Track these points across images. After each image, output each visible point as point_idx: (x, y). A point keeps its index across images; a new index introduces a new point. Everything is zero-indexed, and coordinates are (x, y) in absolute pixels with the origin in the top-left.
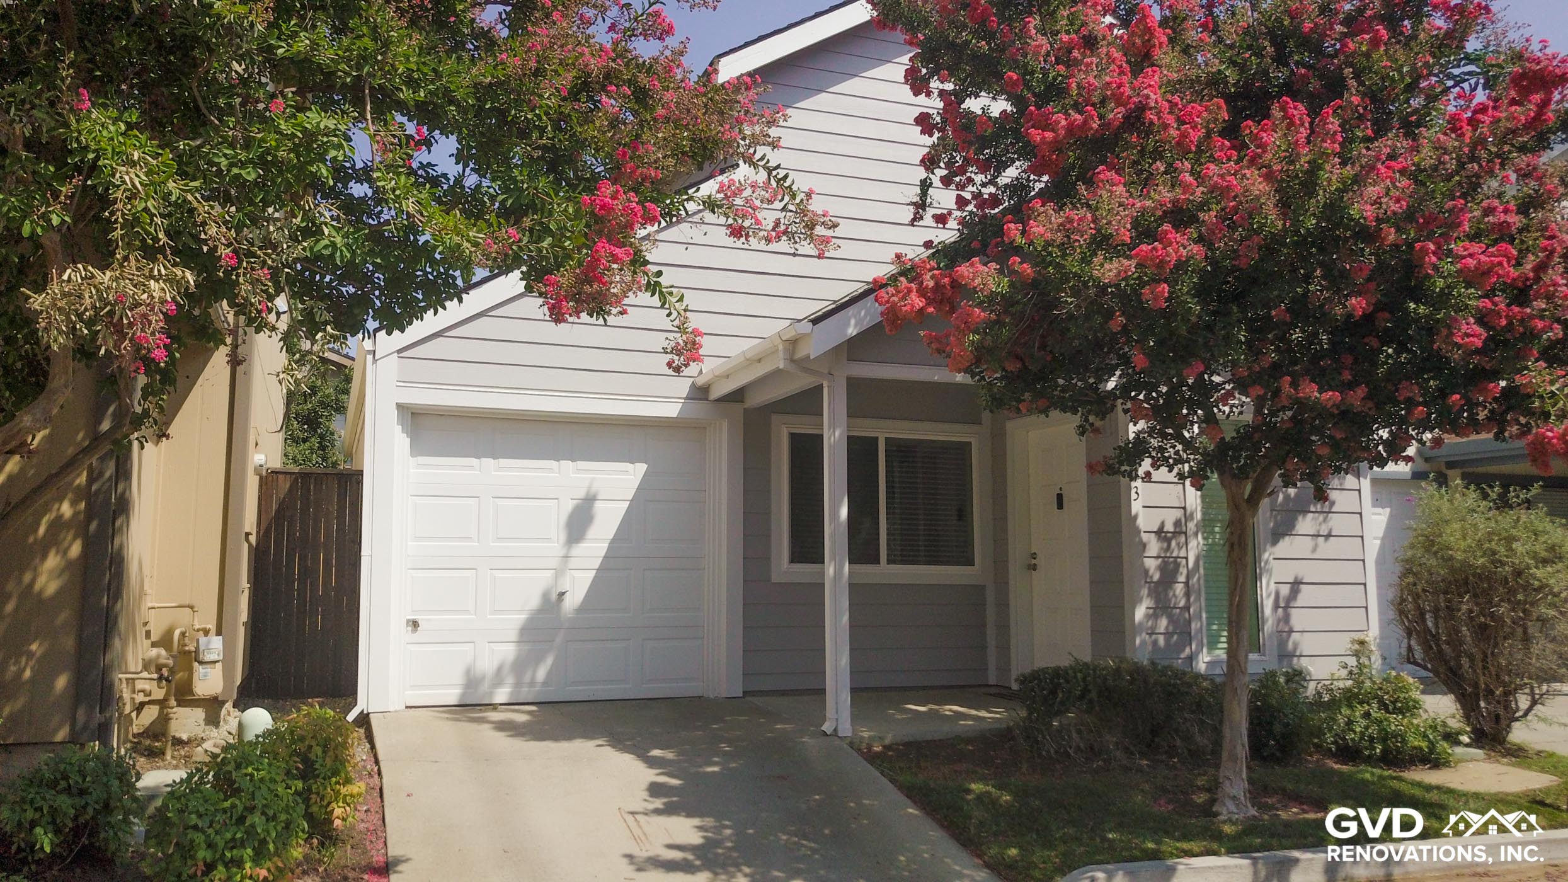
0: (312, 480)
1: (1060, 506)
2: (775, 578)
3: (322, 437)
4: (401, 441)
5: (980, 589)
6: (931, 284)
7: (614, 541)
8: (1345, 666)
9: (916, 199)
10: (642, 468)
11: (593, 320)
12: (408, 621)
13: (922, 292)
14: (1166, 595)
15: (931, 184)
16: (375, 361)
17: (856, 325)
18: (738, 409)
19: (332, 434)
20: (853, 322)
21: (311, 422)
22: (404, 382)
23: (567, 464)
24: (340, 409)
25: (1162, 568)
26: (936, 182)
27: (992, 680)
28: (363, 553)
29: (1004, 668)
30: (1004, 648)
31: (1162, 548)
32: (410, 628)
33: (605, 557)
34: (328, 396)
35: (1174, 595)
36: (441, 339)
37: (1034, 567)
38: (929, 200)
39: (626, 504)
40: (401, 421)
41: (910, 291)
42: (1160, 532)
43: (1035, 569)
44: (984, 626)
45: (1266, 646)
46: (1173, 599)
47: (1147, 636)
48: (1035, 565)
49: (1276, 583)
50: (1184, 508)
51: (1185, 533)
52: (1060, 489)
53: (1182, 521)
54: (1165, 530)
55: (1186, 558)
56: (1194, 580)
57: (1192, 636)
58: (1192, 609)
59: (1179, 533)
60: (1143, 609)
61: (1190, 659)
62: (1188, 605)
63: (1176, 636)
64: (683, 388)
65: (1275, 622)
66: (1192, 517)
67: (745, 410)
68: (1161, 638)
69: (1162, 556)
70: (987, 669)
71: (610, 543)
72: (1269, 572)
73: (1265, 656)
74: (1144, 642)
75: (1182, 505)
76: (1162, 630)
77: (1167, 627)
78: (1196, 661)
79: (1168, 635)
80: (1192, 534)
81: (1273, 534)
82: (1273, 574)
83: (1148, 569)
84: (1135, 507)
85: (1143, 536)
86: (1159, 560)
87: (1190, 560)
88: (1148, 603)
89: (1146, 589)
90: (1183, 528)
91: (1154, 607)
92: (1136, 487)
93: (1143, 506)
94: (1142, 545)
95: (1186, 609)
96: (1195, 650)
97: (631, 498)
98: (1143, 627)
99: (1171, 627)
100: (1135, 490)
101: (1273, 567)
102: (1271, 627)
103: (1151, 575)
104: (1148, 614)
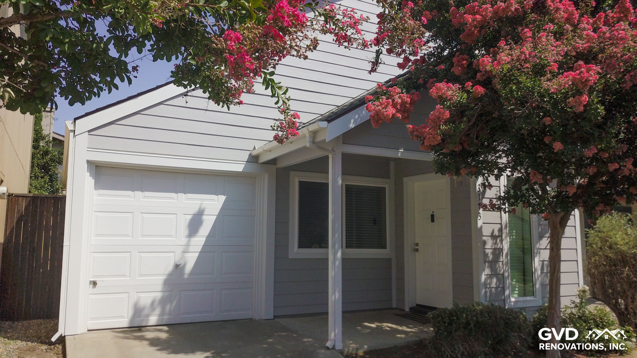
0: (39, 200)
1: (433, 220)
2: (290, 257)
3: (51, 176)
4: (89, 181)
5: (389, 260)
6: (400, 101)
7: (208, 237)
8: (574, 302)
9: (373, 60)
10: (222, 198)
11: (219, 108)
12: (90, 282)
13: (394, 105)
14: (495, 266)
15: (381, 52)
16: (75, 136)
18: (273, 168)
19: (57, 174)
20: (352, 121)
21: (45, 168)
22: (91, 149)
23: (181, 195)
24: (60, 162)
25: (493, 253)
26: (384, 51)
27: (394, 306)
28: (64, 244)
29: (401, 300)
30: (401, 290)
31: (493, 243)
32: (91, 286)
33: (204, 245)
34: (55, 156)
35: (499, 266)
36: (113, 125)
37: (417, 250)
38: (380, 61)
39: (215, 217)
40: (89, 170)
41: (388, 104)
42: (493, 236)
43: (417, 251)
44: (391, 279)
45: (537, 293)
46: (498, 270)
47: (487, 289)
48: (417, 249)
49: (541, 261)
50: (501, 224)
51: (502, 237)
52: (433, 212)
53: (501, 230)
54: (494, 234)
55: (502, 249)
56: (506, 260)
57: (505, 288)
58: (506, 274)
59: (499, 236)
60: (485, 275)
61: (504, 300)
62: (503, 272)
63: (500, 288)
64: (245, 156)
65: (541, 280)
66: (505, 228)
67: (277, 169)
68: (493, 289)
69: (493, 248)
70: (392, 300)
71: (206, 238)
72: (538, 255)
73: (536, 298)
74: (486, 292)
75: (500, 222)
76: (494, 285)
77: (496, 284)
78: (507, 301)
79: (497, 288)
80: (505, 237)
81: (539, 237)
82: (540, 256)
83: (488, 254)
84: (480, 223)
85: (484, 238)
86: (492, 250)
87: (504, 250)
88: (487, 271)
89: (487, 264)
90: (500, 233)
91: (490, 274)
92: (480, 213)
93: (483, 223)
94: (485, 243)
95: (503, 275)
96: (507, 295)
97: (217, 214)
98: (485, 284)
99: (498, 283)
100: (479, 214)
101: (539, 253)
102: (539, 283)
103: (489, 257)
104: (487, 277)
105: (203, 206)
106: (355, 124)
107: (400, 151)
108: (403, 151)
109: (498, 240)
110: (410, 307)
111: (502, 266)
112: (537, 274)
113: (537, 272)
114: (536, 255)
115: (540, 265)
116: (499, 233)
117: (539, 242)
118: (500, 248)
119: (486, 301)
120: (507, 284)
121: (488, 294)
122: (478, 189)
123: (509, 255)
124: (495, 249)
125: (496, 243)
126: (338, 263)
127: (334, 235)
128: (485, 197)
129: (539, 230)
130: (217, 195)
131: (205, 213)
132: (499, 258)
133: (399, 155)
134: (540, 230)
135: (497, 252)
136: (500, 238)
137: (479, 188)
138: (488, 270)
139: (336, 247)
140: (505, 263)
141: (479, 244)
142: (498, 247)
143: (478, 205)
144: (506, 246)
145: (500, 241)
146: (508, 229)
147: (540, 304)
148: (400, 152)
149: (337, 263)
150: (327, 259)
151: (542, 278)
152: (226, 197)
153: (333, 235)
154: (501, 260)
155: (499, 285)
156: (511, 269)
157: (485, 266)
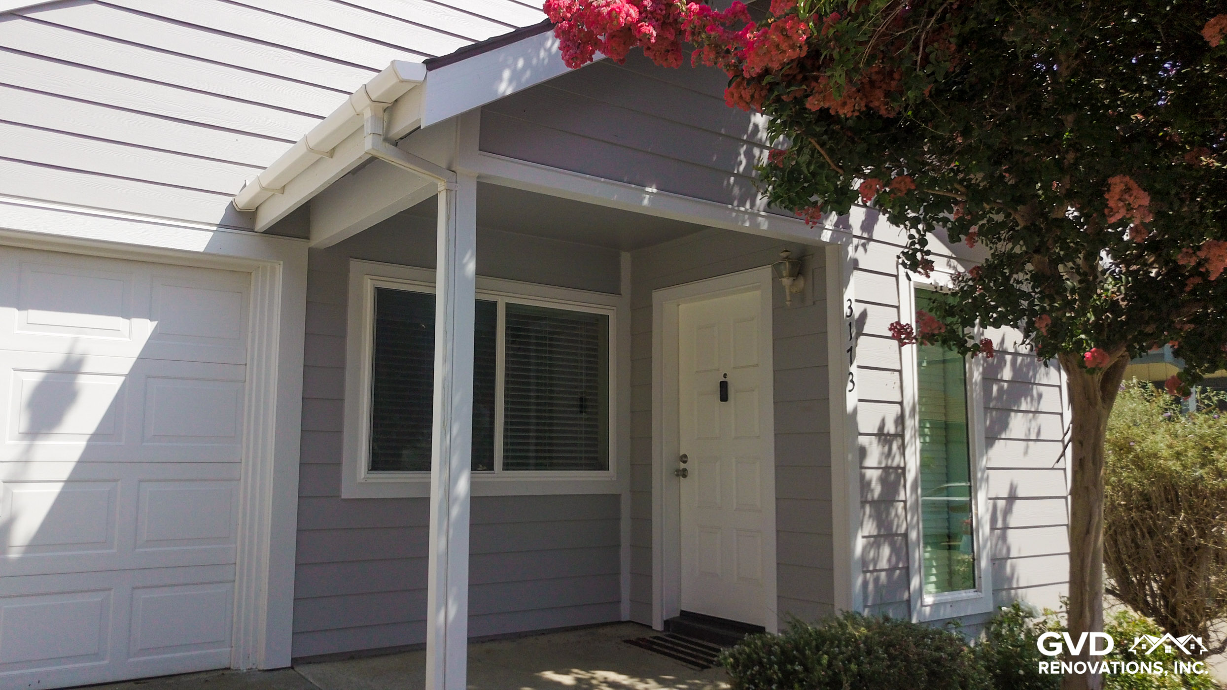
1: (724, 397)
2: (345, 495)
5: (615, 499)
7: (94, 437)
10: (144, 328)
14: (888, 514)
17: (511, 81)
18: (300, 248)
20: (506, 74)
25: (883, 480)
27: (625, 616)
29: (643, 600)
31: (883, 454)
33: (80, 462)
35: (896, 515)
37: (684, 473)
39: (118, 382)
43: (685, 476)
44: (616, 547)
45: (983, 579)
46: (895, 523)
47: (868, 575)
48: (685, 470)
49: (990, 499)
50: (901, 403)
51: (902, 436)
52: (725, 376)
53: (900, 420)
54: (886, 431)
55: (904, 469)
56: (914, 497)
57: (912, 571)
58: (913, 535)
59: (895, 436)
60: (864, 537)
61: (908, 601)
62: (907, 529)
63: (898, 572)
64: (217, 210)
65: (991, 547)
66: (910, 416)
67: (311, 251)
68: (883, 575)
69: (883, 465)
70: (619, 602)
71: (89, 440)
72: (984, 485)
73: (981, 592)
74: (865, 584)
75: (899, 400)
76: (883, 564)
77: (889, 560)
78: (916, 604)
79: (890, 571)
80: (911, 437)
81: (987, 438)
82: (988, 487)
83: (869, 483)
84: (851, 401)
85: (863, 440)
86: (880, 471)
87: (909, 471)
88: (869, 528)
89: (868, 509)
90: (900, 428)
91: (875, 533)
92: (851, 373)
93: (860, 400)
94: (863, 452)
95: (906, 535)
96: (915, 591)
97: (126, 372)
98: (864, 562)
99: (894, 560)
100: (851, 377)
101: (987, 479)
102: (988, 555)
103: (872, 491)
104: (869, 543)
105: (80, 349)
106: (514, 84)
107: (649, 189)
108: (655, 191)
109: (895, 447)
110: (665, 619)
111: (904, 513)
112: (983, 534)
113: (982, 527)
114: (981, 486)
115: (987, 510)
116: (896, 427)
117: (987, 452)
118: (898, 467)
119: (865, 606)
120: (914, 561)
121: (871, 587)
122: (849, 311)
123: (919, 483)
124: (886, 469)
125: (889, 454)
126: (459, 511)
127: (448, 429)
128: (865, 331)
129: (985, 422)
130: (127, 315)
131: (86, 368)
132: (897, 492)
133: (646, 202)
134: (988, 423)
135: (893, 477)
136: (900, 441)
137: (850, 307)
138: (870, 523)
139: (455, 461)
140: (910, 507)
141: (850, 457)
142: (895, 464)
143: (848, 351)
144: (913, 461)
145: (899, 448)
146: (917, 418)
147: (990, 607)
148: (648, 193)
149: (455, 511)
150: (428, 499)
151: (994, 542)
152: (155, 323)
153: (444, 427)
154: (902, 497)
155: (897, 563)
156: (924, 521)
157: (864, 513)
